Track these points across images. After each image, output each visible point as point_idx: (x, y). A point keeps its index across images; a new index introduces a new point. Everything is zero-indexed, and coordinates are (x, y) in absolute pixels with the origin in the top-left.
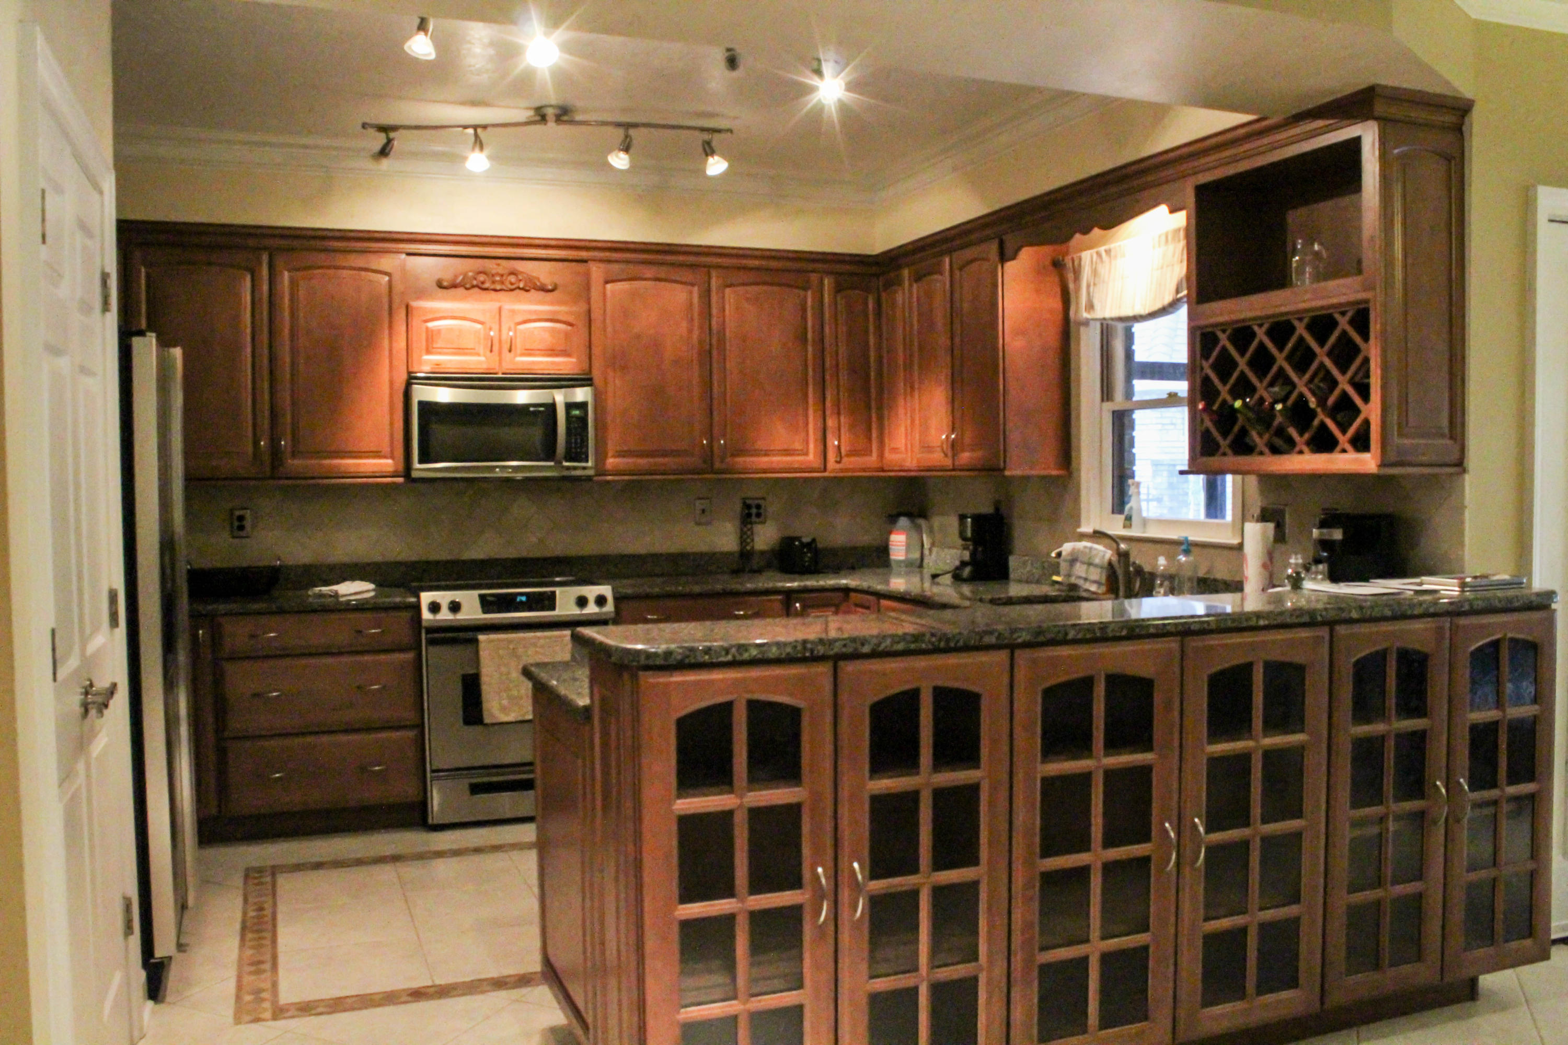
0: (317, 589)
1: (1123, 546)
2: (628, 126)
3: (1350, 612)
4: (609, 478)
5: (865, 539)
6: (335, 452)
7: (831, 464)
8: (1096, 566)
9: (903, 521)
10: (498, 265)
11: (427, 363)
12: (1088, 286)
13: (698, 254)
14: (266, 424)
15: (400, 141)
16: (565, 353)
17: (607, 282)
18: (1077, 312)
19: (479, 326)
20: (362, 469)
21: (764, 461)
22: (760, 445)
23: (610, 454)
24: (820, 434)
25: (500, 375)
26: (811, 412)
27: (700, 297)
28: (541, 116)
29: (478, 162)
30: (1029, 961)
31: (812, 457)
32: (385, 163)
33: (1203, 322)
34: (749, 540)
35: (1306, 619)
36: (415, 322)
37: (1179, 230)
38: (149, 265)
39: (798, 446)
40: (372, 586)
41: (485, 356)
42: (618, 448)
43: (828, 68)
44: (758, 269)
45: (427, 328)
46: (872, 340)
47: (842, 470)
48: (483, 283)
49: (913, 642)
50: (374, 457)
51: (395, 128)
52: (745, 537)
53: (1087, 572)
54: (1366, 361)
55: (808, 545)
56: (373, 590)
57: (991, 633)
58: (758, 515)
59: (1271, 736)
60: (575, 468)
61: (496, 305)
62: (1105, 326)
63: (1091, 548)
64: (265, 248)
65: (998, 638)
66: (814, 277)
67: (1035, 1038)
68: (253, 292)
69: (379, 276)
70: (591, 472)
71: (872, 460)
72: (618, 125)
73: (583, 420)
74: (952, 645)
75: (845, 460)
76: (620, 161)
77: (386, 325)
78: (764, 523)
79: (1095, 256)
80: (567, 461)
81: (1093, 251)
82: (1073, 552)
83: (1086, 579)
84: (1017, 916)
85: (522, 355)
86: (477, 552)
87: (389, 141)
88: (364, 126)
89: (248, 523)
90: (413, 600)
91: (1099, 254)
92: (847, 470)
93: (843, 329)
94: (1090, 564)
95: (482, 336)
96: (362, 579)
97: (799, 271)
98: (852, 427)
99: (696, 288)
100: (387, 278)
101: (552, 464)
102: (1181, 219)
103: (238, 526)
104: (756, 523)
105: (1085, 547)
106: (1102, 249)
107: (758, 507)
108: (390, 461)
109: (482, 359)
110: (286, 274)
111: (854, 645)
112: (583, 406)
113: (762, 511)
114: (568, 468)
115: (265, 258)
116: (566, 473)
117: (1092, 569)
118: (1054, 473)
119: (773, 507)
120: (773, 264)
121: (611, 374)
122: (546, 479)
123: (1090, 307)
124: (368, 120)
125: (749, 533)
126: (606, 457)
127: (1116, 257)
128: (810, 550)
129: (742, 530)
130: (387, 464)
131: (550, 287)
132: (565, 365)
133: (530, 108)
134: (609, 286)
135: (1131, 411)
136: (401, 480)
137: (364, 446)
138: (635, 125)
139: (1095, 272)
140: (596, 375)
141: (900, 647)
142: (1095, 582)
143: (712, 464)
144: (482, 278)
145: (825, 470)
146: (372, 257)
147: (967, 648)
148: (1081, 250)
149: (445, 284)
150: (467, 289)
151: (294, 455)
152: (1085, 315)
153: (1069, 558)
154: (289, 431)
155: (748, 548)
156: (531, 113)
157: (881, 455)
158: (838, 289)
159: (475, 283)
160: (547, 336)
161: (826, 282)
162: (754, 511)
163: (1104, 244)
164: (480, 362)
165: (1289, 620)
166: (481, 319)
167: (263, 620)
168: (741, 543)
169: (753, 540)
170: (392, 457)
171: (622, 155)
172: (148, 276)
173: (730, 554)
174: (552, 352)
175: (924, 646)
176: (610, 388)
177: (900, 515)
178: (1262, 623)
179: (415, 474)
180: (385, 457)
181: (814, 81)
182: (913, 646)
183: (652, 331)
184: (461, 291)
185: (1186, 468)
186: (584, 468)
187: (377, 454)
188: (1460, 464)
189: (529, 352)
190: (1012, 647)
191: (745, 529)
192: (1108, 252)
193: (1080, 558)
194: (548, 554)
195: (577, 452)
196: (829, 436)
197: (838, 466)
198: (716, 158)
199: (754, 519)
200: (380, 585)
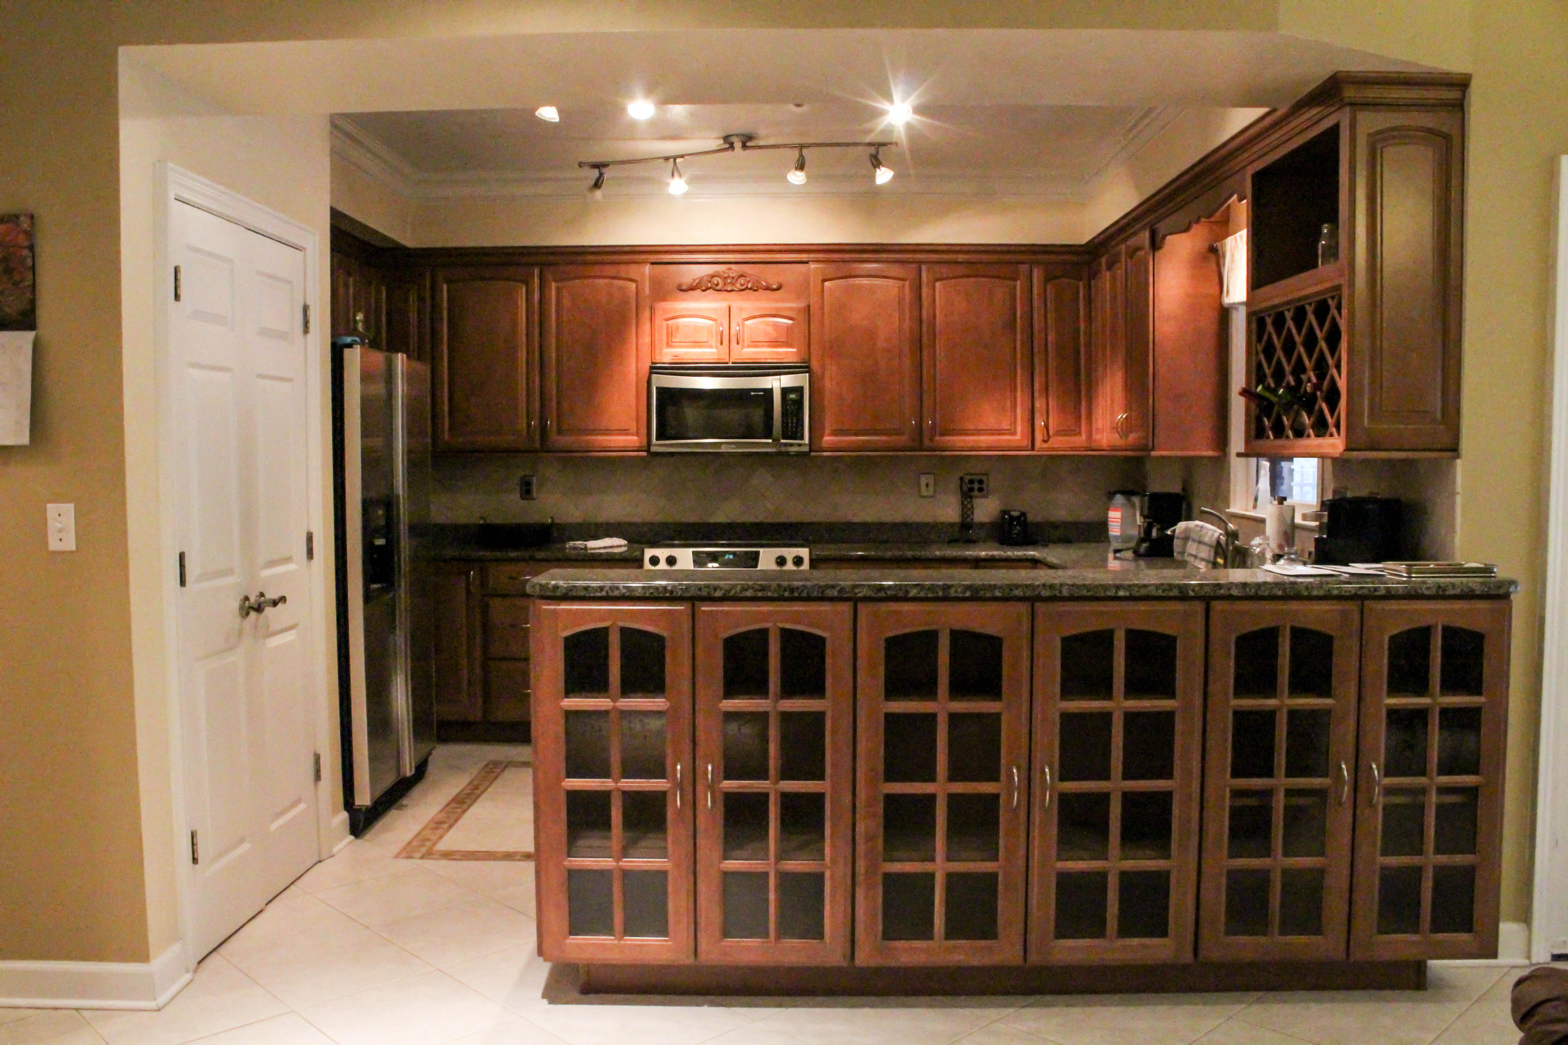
0: (572, 543)
1: (1231, 526)
2: (801, 147)
3: (1229, 589)
4: (825, 454)
5: (1087, 515)
6: (594, 430)
7: (1038, 443)
8: (1205, 544)
9: (1119, 499)
10: (730, 269)
11: (667, 355)
12: (1228, 272)
13: (915, 251)
14: (537, 405)
15: (608, 173)
16: (787, 344)
17: (824, 281)
19: (711, 322)
20: (613, 444)
21: (971, 440)
22: (970, 426)
23: (827, 431)
24: (1027, 415)
25: (731, 365)
26: (1019, 393)
27: (911, 290)
28: (728, 142)
29: (677, 186)
30: (872, 867)
31: (1019, 437)
32: (598, 194)
33: (1257, 308)
34: (969, 513)
35: (1175, 593)
36: (658, 321)
38: (449, 282)
39: (1005, 425)
40: (624, 542)
41: (716, 347)
42: (834, 428)
43: (897, 94)
44: (969, 263)
45: (667, 325)
46: (1082, 327)
47: (1048, 449)
48: (717, 285)
49: (760, 591)
50: (624, 435)
51: (605, 165)
52: (966, 509)
53: (1198, 549)
55: (1018, 518)
56: (625, 546)
57: (833, 587)
58: (981, 490)
59: (1134, 698)
60: (791, 445)
61: (724, 305)
63: (1202, 527)
64: (536, 264)
65: (839, 592)
66: (1024, 268)
67: (880, 935)
68: (527, 300)
69: (629, 283)
70: (806, 449)
71: (1081, 440)
72: (792, 146)
73: (799, 403)
74: (796, 594)
75: (1051, 440)
76: (797, 178)
77: (634, 322)
78: (986, 497)
79: (1233, 242)
80: (784, 438)
81: (1233, 237)
82: (1187, 530)
83: (1196, 557)
84: (861, 828)
85: (749, 346)
86: (720, 517)
87: (601, 174)
88: (581, 165)
89: (534, 489)
90: (637, 553)
91: (1236, 240)
92: (1054, 449)
93: (1051, 316)
94: (1200, 542)
95: (714, 330)
96: (618, 536)
97: (1008, 263)
98: (1062, 409)
99: (907, 283)
100: (634, 285)
101: (770, 441)
103: (526, 491)
104: (976, 497)
105: (1197, 526)
106: (1238, 235)
107: (981, 482)
108: (635, 438)
109: (714, 350)
110: (554, 285)
111: (707, 590)
112: (799, 390)
113: (984, 486)
114: (785, 445)
115: (536, 271)
116: (783, 449)
117: (1203, 548)
118: (1210, 453)
119: (992, 483)
120: (984, 257)
121: (828, 361)
122: (766, 454)
123: (1228, 292)
124: (583, 161)
125: (969, 506)
126: (822, 436)
128: (1019, 524)
129: (963, 503)
130: (632, 440)
131: (775, 287)
132: (788, 354)
133: (719, 138)
134: (826, 284)
136: (645, 454)
137: (615, 425)
138: (809, 146)
139: (1232, 258)
140: (815, 365)
141: (749, 593)
142: (1202, 559)
143: (921, 441)
144: (715, 280)
145: (1033, 449)
146: (623, 267)
147: (809, 599)
149: (684, 287)
150: (703, 291)
151: (560, 432)
152: (1226, 300)
153: (1183, 536)
154: (555, 415)
155: (969, 520)
156: (721, 141)
157: (1090, 436)
158: (1048, 279)
159: (709, 285)
160: (770, 330)
161: (1035, 275)
162: (976, 486)
163: (1238, 231)
164: (713, 353)
165: (1154, 593)
166: (713, 316)
167: (521, 565)
168: (963, 515)
169: (973, 513)
170: (637, 434)
171: (799, 173)
172: (449, 290)
173: (952, 525)
174: (774, 343)
175: (770, 594)
176: (827, 375)
177: (1116, 493)
178: (1121, 593)
179: (653, 449)
180: (633, 435)
181: (884, 105)
182: (760, 594)
183: (865, 323)
184: (698, 292)
185: (1242, 450)
186: (800, 445)
187: (625, 432)
188: (1454, 449)
189: (755, 344)
190: (856, 601)
191: (965, 502)
192: (1241, 238)
193: (1192, 535)
194: (783, 519)
195: (792, 430)
196: (1037, 415)
197: (1045, 445)
198: (883, 169)
199: (976, 493)
200: (631, 541)
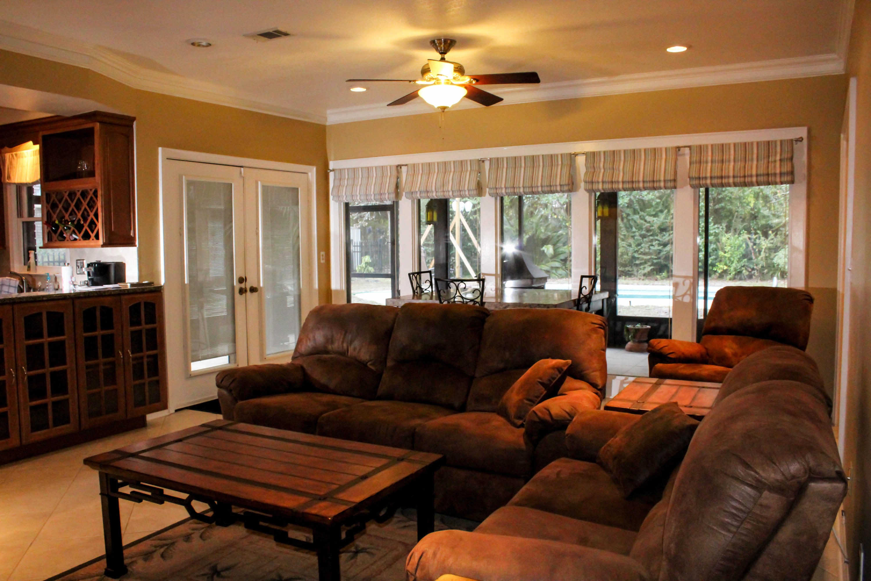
12: (8, 169)
18: (4, 179)
37: (36, 151)
53: (9, 289)
54: (97, 209)
59: (51, 337)
62: (18, 187)
79: (11, 156)
81: (10, 154)
83: (8, 292)
91: (12, 155)
94: (10, 286)
102: (37, 147)
106: (14, 153)
117: (11, 288)
123: (9, 178)
127: (19, 157)
135: (34, 222)
139: (11, 163)
148: (6, 153)
152: (7, 181)
163: (15, 152)
185: (42, 247)
192: (16, 155)
